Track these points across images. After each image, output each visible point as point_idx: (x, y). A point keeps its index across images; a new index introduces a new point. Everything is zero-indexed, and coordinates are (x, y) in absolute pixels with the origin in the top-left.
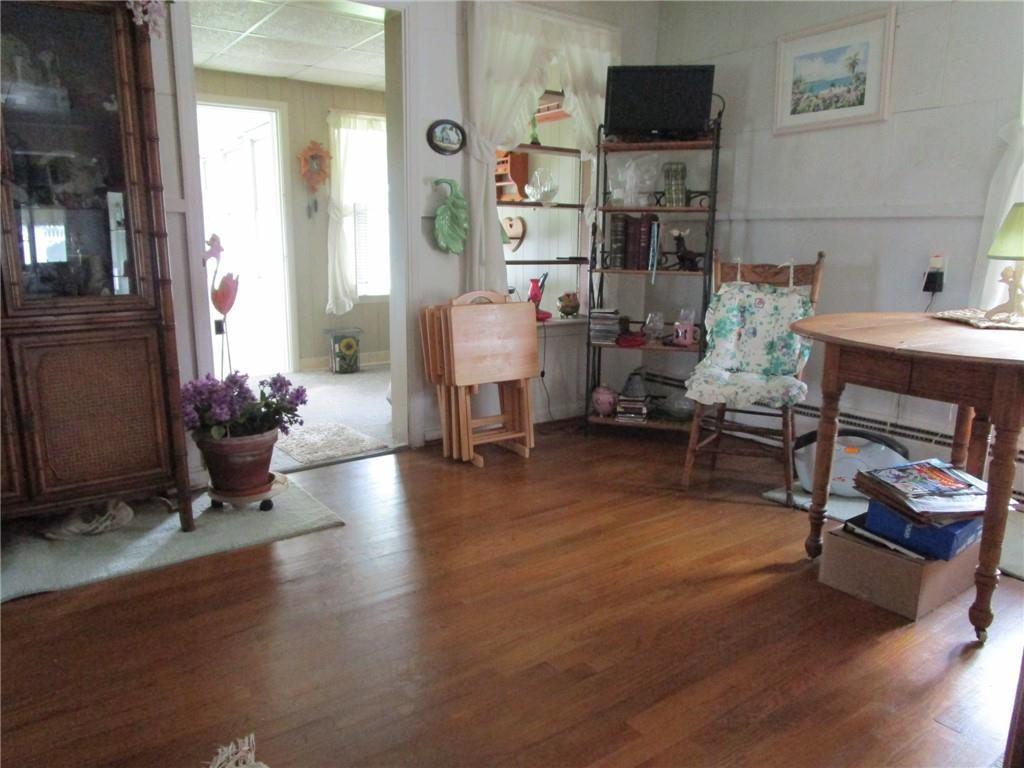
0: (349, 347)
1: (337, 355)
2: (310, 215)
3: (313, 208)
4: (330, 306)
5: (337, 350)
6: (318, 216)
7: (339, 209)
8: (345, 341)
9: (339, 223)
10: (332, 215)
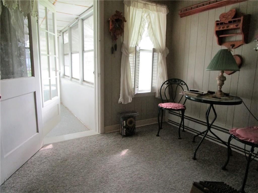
0: (131, 122)
1: (124, 127)
2: (112, 52)
3: (114, 49)
4: (121, 100)
5: (125, 125)
6: (117, 53)
7: (127, 49)
8: (129, 120)
9: (127, 57)
10: (124, 52)
